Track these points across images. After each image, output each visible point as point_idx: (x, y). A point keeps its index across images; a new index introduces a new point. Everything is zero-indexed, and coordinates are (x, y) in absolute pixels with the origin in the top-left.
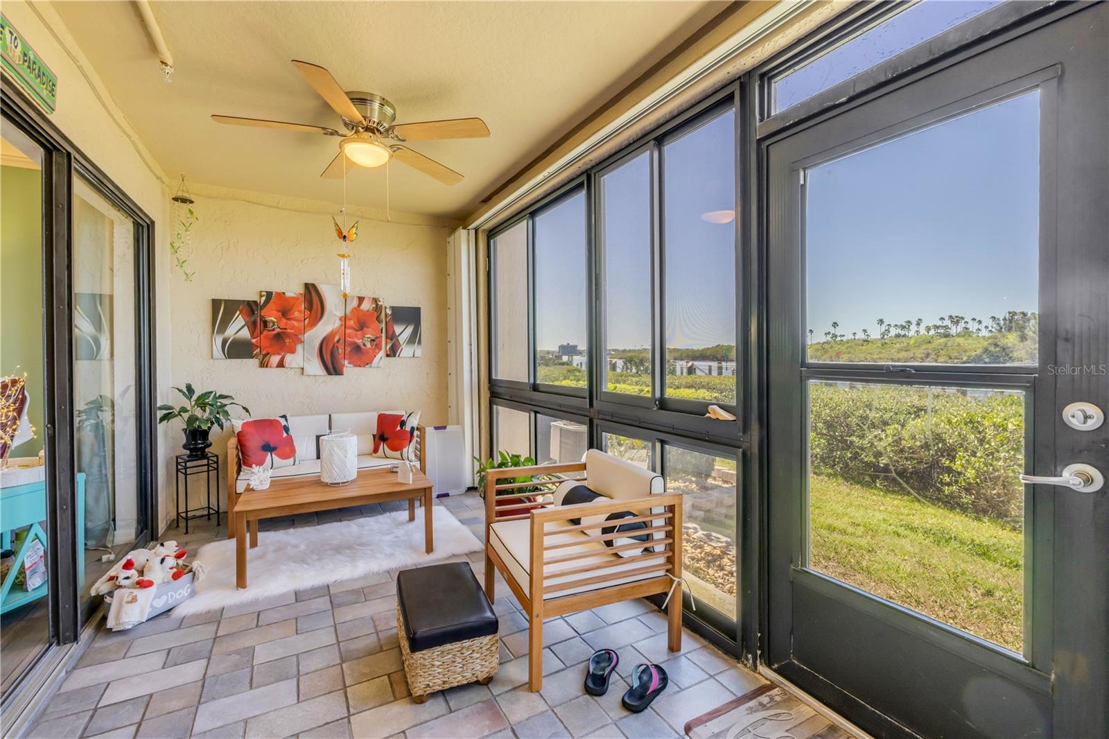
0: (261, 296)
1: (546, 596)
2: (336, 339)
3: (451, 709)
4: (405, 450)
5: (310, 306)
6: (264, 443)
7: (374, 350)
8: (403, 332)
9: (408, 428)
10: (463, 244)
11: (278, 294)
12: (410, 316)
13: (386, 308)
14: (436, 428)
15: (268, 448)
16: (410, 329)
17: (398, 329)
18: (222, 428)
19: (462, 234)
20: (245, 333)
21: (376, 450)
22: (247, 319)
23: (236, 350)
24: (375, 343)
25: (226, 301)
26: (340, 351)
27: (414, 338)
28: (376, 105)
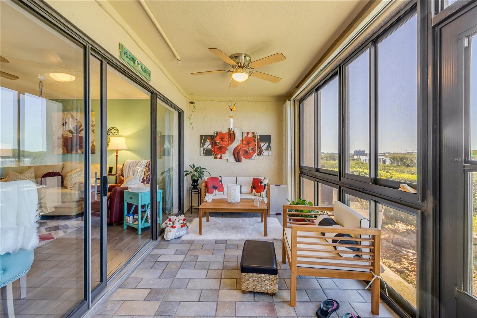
0: (215, 134)
1: (298, 265)
2: (239, 148)
3: (255, 300)
4: (262, 193)
5: (230, 136)
6: (213, 186)
7: (253, 153)
8: (264, 145)
9: (263, 184)
10: (289, 106)
11: (220, 132)
12: (267, 139)
13: (257, 136)
14: (276, 185)
15: (215, 188)
16: (267, 144)
17: (262, 144)
18: (202, 179)
19: (288, 102)
20: (210, 147)
21: (251, 192)
22: (211, 142)
23: (207, 153)
24: (253, 150)
25: (204, 136)
26: (240, 153)
27: (269, 148)
28: (243, 57)
